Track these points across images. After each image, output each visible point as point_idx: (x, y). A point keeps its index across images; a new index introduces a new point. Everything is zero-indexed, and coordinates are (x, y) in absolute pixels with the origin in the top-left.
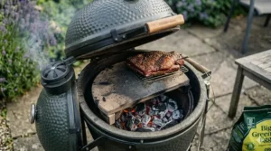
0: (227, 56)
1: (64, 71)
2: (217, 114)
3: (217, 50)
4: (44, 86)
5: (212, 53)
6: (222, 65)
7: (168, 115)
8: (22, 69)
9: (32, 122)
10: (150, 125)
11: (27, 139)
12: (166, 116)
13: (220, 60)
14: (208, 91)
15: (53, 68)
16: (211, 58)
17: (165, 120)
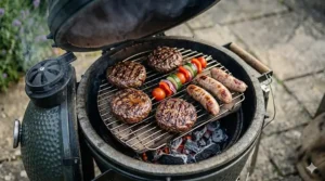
0: (305, 19)
1: (57, 73)
2: (290, 104)
3: (290, 10)
4: (30, 96)
5: (283, 13)
6: (297, 31)
7: (207, 136)
8: (13, 42)
9: (15, 147)
10: (181, 150)
11: (15, 163)
12: (204, 137)
13: (294, 24)
14: (266, 100)
15: (42, 69)
16: (282, 21)
17: (203, 143)
